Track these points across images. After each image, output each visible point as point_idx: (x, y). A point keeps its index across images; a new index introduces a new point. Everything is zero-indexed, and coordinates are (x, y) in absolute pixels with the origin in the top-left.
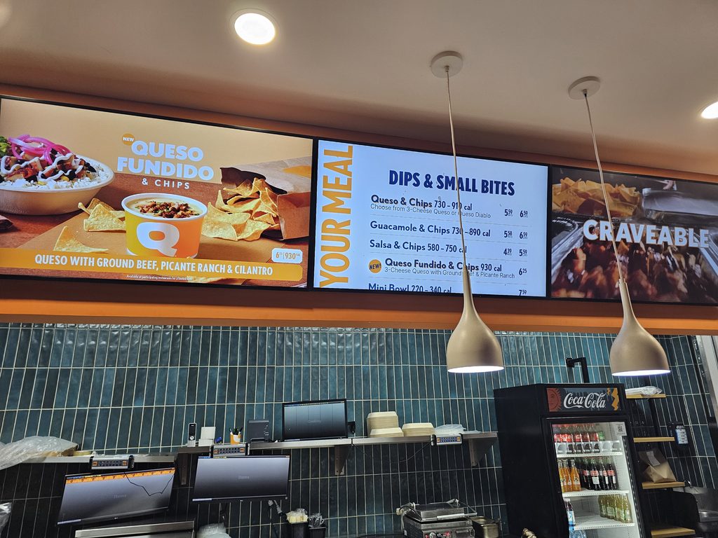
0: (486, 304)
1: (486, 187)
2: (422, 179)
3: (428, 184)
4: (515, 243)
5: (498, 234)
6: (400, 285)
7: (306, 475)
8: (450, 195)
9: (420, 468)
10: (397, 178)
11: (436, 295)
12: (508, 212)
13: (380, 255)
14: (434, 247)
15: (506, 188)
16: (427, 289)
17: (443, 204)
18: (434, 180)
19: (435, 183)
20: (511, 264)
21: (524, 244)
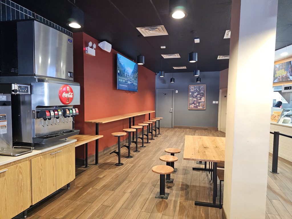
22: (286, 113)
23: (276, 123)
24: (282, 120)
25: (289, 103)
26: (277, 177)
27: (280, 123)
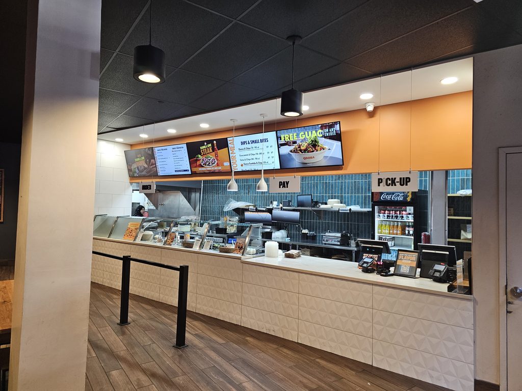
0: (266, 172)
1: (262, 141)
2: (247, 142)
3: (249, 143)
4: (270, 155)
5: (266, 153)
6: (247, 169)
7: (308, 219)
8: (254, 145)
9: (351, 221)
10: (243, 143)
11: (255, 171)
12: (267, 147)
13: (242, 162)
14: (253, 159)
15: (266, 140)
16: (253, 170)
17: (253, 148)
18: (250, 142)
19: (250, 143)
20: (270, 161)
21: (273, 155)
22: (146, 225)
23: (131, 241)
24: (140, 236)
25: (157, 208)
26: (127, 330)
27: (138, 241)
